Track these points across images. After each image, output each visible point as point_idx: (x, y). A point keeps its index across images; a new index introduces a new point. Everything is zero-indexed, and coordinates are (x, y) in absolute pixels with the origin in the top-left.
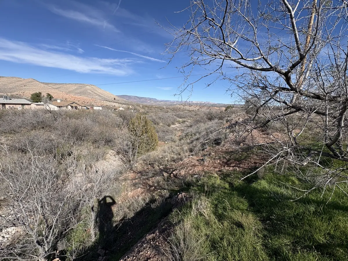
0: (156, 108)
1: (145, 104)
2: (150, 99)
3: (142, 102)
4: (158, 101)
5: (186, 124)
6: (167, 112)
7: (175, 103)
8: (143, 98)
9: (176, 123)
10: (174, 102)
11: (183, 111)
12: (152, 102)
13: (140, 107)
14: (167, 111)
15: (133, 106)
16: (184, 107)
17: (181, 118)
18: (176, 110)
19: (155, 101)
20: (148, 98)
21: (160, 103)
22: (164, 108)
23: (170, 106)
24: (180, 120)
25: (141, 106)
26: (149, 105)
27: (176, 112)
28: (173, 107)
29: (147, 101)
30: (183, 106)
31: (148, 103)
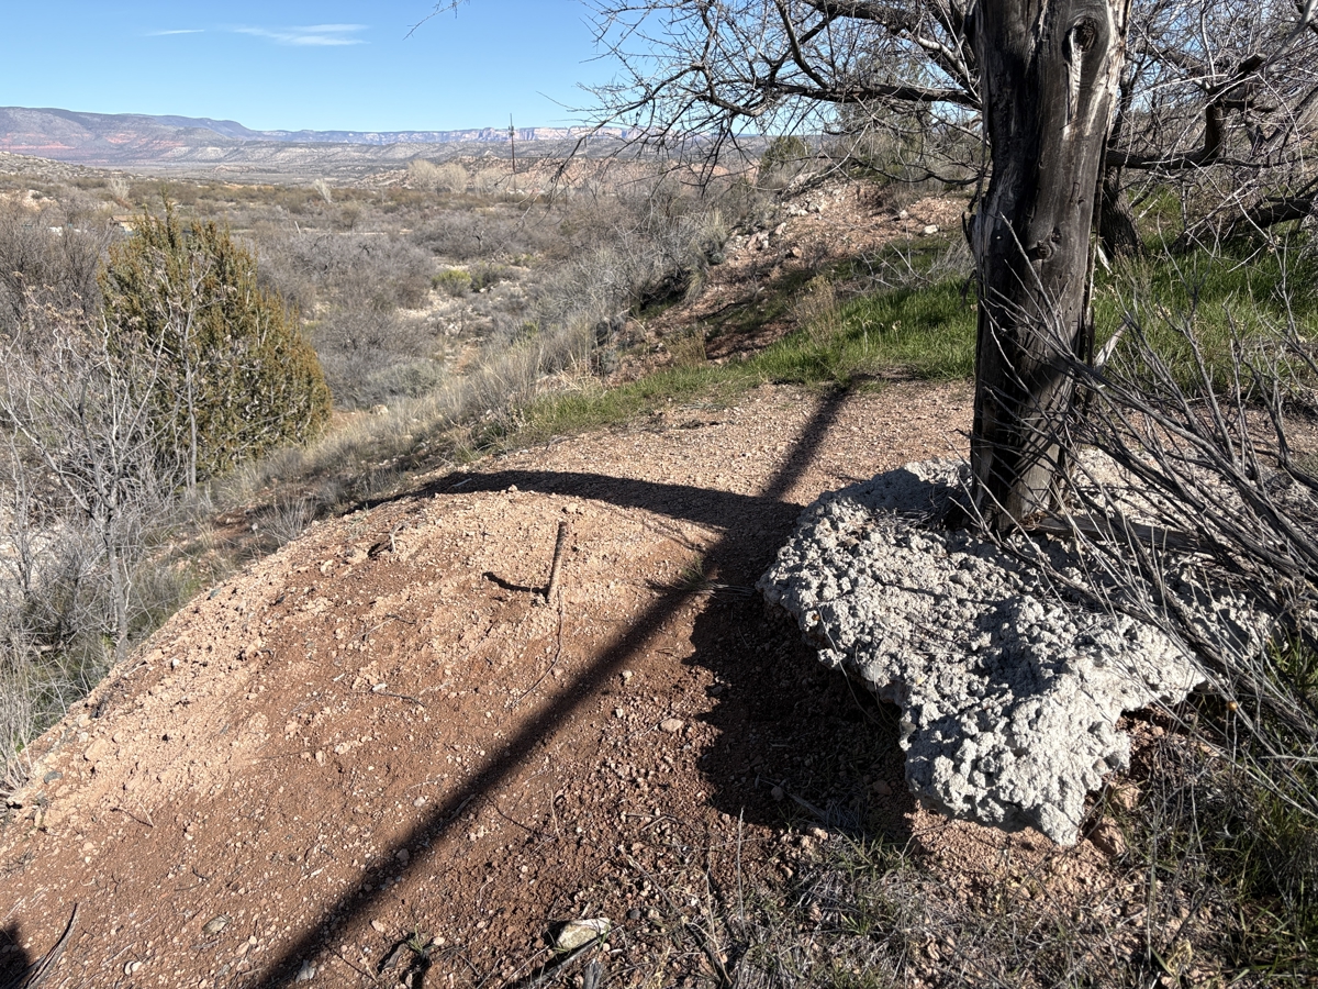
0: (252, 198)
1: (148, 169)
2: (188, 132)
3: (124, 154)
4: (256, 139)
5: (504, 295)
6: (349, 221)
7: (401, 153)
8: (123, 118)
9: (432, 295)
10: (391, 146)
11: (469, 208)
12: (212, 152)
13: (110, 197)
14: (346, 213)
15: (48, 193)
16: (478, 179)
17: (459, 255)
18: (418, 201)
19: (234, 137)
20: (169, 119)
21: (281, 155)
22: (318, 197)
23: (367, 180)
24: (458, 268)
25: (121, 190)
26: (190, 181)
27: (415, 215)
28: (385, 181)
29: (166, 143)
30: (464, 174)
31: (175, 159)
